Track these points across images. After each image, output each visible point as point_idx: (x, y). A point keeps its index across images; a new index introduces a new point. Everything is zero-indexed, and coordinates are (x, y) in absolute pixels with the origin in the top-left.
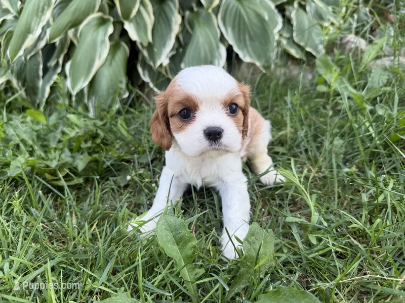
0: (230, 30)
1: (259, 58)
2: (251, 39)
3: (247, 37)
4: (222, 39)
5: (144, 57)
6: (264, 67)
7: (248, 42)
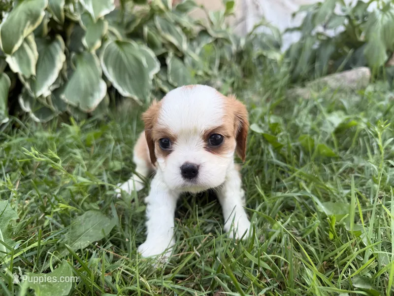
0: (111, 70)
1: (137, 93)
2: (130, 78)
3: (127, 77)
4: (104, 77)
5: (27, 90)
6: (141, 100)
7: (128, 81)
